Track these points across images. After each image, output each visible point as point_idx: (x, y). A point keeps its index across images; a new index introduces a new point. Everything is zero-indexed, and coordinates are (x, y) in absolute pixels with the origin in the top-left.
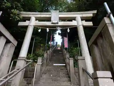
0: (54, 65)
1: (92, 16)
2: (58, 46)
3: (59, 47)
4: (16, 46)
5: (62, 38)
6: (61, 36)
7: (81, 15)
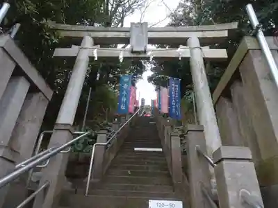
0: (136, 149)
1: (226, 35)
2: (147, 109)
3: (150, 112)
4: (50, 99)
5: (156, 90)
6: (155, 84)
7: (200, 35)
